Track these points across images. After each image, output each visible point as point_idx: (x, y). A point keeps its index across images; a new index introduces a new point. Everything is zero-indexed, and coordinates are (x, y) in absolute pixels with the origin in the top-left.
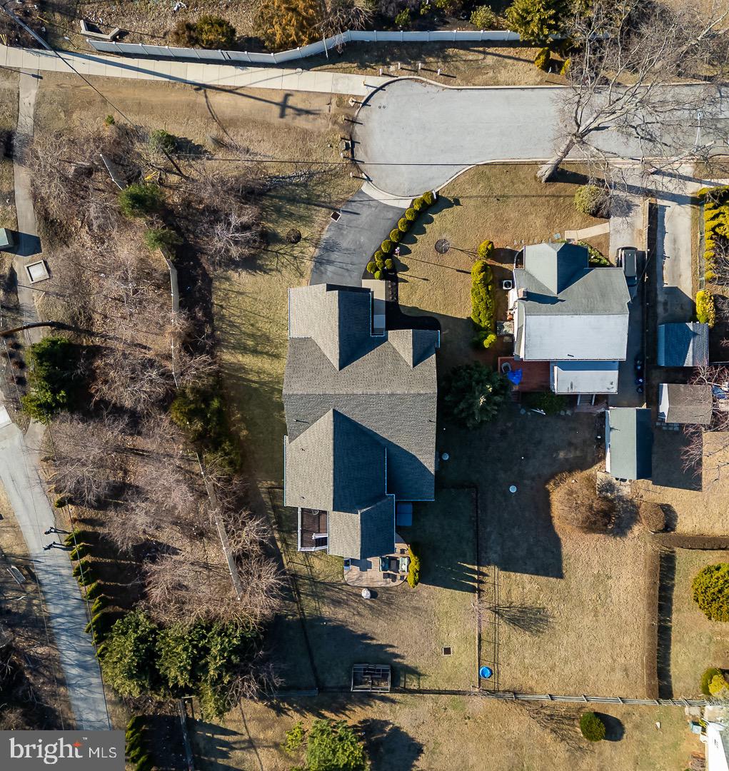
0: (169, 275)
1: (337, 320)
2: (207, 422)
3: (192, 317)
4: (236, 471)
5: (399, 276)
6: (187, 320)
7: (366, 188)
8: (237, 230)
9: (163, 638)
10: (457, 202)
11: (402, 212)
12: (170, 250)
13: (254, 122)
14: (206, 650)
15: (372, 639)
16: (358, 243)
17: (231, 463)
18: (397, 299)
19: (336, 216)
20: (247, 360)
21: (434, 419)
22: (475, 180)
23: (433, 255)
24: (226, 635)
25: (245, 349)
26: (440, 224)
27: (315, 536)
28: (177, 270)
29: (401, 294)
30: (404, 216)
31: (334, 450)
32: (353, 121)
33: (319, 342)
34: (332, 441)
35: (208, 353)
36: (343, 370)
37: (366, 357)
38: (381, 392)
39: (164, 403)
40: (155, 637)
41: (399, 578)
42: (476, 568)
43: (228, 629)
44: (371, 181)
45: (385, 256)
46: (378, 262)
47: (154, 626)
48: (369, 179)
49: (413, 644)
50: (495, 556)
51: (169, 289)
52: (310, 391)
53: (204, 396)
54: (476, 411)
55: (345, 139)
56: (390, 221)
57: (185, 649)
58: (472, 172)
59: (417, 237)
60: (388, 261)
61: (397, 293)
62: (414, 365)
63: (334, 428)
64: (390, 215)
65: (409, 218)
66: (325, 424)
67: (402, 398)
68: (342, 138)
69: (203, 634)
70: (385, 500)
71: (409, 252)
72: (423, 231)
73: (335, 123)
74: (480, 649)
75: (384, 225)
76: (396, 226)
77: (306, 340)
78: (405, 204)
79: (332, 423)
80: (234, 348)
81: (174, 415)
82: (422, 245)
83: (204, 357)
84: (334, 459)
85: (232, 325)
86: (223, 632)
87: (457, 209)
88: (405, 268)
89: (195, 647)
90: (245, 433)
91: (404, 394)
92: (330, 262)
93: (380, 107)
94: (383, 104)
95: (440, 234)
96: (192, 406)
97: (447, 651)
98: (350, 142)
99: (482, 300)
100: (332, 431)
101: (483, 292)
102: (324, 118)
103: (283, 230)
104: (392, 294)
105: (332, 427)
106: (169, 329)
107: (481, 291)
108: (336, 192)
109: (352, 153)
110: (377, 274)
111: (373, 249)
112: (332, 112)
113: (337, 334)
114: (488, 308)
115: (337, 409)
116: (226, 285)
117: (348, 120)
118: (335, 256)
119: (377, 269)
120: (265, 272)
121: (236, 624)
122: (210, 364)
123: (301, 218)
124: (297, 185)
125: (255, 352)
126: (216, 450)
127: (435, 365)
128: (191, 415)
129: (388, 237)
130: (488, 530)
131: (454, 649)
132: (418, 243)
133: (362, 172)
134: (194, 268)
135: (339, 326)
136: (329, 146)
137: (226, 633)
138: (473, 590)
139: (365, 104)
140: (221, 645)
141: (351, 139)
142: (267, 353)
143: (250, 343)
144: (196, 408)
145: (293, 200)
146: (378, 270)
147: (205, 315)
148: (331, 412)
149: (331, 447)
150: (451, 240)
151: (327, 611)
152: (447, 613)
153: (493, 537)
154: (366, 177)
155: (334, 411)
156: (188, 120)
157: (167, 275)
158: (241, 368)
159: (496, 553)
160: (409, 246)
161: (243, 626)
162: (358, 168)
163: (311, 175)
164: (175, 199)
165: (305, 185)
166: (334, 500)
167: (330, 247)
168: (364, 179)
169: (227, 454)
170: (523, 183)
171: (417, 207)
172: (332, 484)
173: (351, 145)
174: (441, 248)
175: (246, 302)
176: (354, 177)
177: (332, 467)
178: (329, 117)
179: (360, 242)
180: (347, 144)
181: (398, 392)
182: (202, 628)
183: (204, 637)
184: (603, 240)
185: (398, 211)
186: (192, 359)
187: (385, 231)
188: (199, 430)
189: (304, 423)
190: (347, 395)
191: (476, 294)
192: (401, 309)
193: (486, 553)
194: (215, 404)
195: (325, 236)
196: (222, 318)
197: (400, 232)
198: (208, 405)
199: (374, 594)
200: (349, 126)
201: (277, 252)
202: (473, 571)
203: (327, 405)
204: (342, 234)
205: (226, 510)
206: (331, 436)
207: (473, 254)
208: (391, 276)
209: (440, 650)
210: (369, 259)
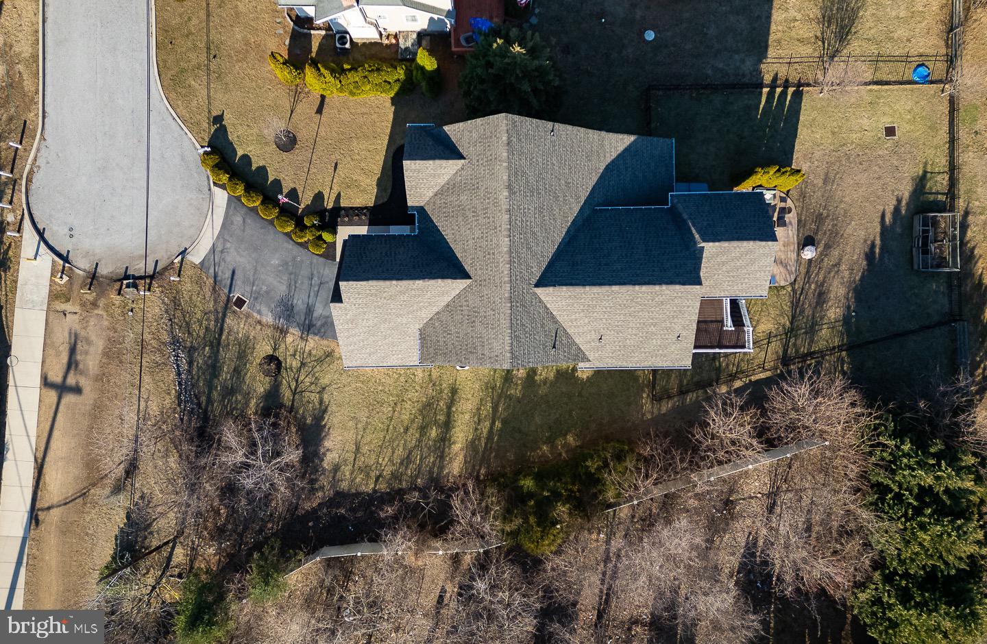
0: (329, 560)
1: (388, 283)
2: (556, 496)
3: (393, 524)
4: (632, 450)
5: (330, 206)
6: (396, 531)
7: (196, 257)
8: (254, 453)
9: (902, 562)
10: (218, 119)
11: (233, 201)
12: (288, 560)
13: (91, 430)
14: (925, 493)
15: (873, 245)
16: (281, 268)
17: (619, 458)
18: (366, 208)
19: (240, 303)
20: (461, 436)
21: (550, 125)
22: (184, 91)
23: (299, 155)
24: (894, 462)
25: (444, 440)
26: (252, 144)
27: (729, 325)
28: (322, 547)
29: (358, 201)
30: (239, 198)
31: (601, 284)
32: (93, 276)
33: (426, 314)
34: (588, 288)
35: (449, 497)
36: (471, 274)
37: (449, 238)
38: (505, 207)
39: (528, 564)
40: (900, 576)
41: (783, 205)
42: (766, 90)
43: (883, 459)
44: (186, 249)
45: (301, 226)
46: (308, 236)
47: (877, 576)
48: (183, 253)
49: (882, 182)
50: (748, 63)
51: (352, 560)
52: (505, 323)
53: (515, 502)
54: (536, 62)
55: (120, 289)
56: (249, 221)
57: (923, 527)
58: (173, 95)
59: (271, 178)
60: (307, 222)
61: (357, 208)
62: (461, 157)
63: (566, 285)
64: (238, 219)
65: (240, 190)
66: (558, 300)
67: (515, 173)
68: (119, 294)
69: (893, 499)
70: (680, 207)
71: (293, 191)
72: (262, 170)
73: (94, 304)
74: (887, 83)
75: (253, 229)
76: (254, 210)
77: (423, 336)
78: (221, 196)
79: (557, 288)
80: (442, 457)
81: (546, 548)
82: (283, 170)
83: (456, 503)
84: (616, 284)
85: (407, 460)
86: (890, 467)
87: (228, 121)
88: (319, 197)
89: (918, 511)
90: (570, 439)
91: (509, 168)
92: (309, 310)
93: (71, 236)
94: (66, 231)
95: (266, 144)
96: (532, 520)
97: (890, 131)
98: (125, 282)
99: (365, 77)
100: (571, 288)
101: (353, 77)
102: (87, 322)
103: (259, 384)
104: (357, 215)
105: (564, 288)
106: (410, 560)
107: (352, 80)
108: (200, 302)
109: (141, 278)
110: (327, 237)
111: (290, 246)
112: (77, 309)
113: (411, 282)
114: (378, 70)
115: (534, 281)
116: (346, 470)
117: (91, 284)
118: (299, 303)
119: (320, 238)
120: (325, 411)
121: (871, 446)
122: (467, 493)
123: (242, 356)
124: (190, 363)
125: (447, 425)
126: (598, 481)
127: (461, 124)
128: (546, 522)
129: (271, 222)
130: (710, 72)
131: (887, 121)
132: (281, 177)
133: (172, 263)
134: (317, 519)
135: (398, 279)
136: (130, 314)
137: (890, 462)
138: (798, 95)
139: (66, 259)
140: (913, 470)
141: (121, 280)
142: (449, 407)
143: (434, 433)
144: (535, 514)
145: (214, 368)
146: (321, 236)
147: (391, 502)
148: (539, 291)
149: (596, 289)
150: (276, 126)
151: (834, 312)
152: (833, 133)
153: (721, 66)
154: (180, 257)
155: (537, 285)
156: (87, 534)
157: (330, 563)
158: (472, 446)
159: (743, 61)
160: (285, 191)
161: (878, 435)
162: (165, 269)
163: (175, 341)
164: (210, 553)
165: (191, 351)
166: (684, 284)
167: (287, 310)
168: (182, 259)
169: (606, 465)
171: (225, 178)
172: (657, 288)
173: (128, 279)
174: (288, 143)
175: (372, 440)
176: (179, 276)
177: (630, 288)
178: (85, 314)
179: (279, 265)
180: (128, 286)
181: (505, 178)
182: (882, 500)
183: (898, 497)
185: (232, 208)
186: (459, 522)
187: (261, 228)
188: (570, 509)
189: (558, 338)
190: (510, 262)
191: (357, 88)
192: (381, 202)
193: (744, 76)
194: (528, 483)
195: (268, 318)
196: (395, 476)
197: (263, 203)
198: (531, 495)
199: (808, 241)
200: (100, 284)
201: (294, 394)
202: (771, 95)
203: (528, 297)
204: (267, 293)
205: (695, 466)
206: (578, 290)
207: (297, 93)
208: (330, 218)
209: (889, 142)
210: (304, 251)
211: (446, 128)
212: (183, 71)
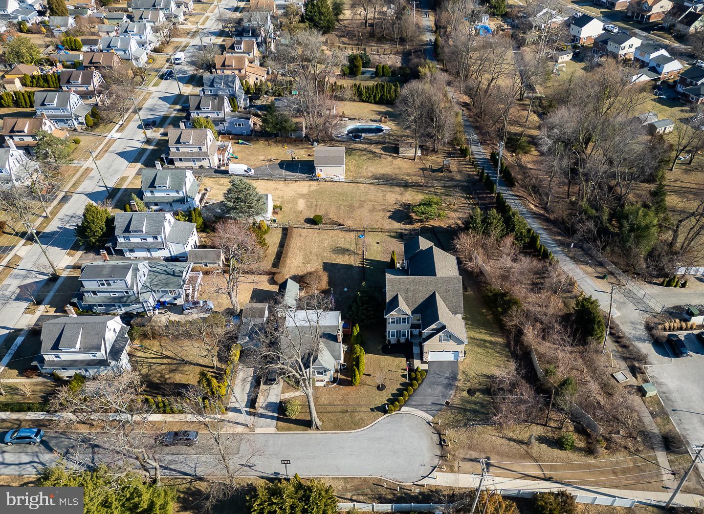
5: (407, 372)
7: (430, 418)
10: (372, 410)
11: (406, 403)
13: (508, 457)
16: (432, 388)
18: (407, 360)
19: (447, 403)
20: (488, 338)
22: (361, 421)
23: (387, 384)
25: (491, 342)
26: (382, 398)
29: (405, 363)
30: (406, 401)
32: (441, 457)
36: (434, 291)
44: (427, 421)
45: (416, 379)
46: (419, 377)
48: (428, 423)
55: (446, 446)
56: (414, 399)
58: (363, 425)
59: (396, 392)
61: (407, 363)
62: (397, 295)
64: (413, 403)
68: (448, 446)
71: (401, 384)
72: (392, 394)
73: (454, 455)
75: (417, 398)
76: (410, 396)
78: (404, 409)
80: (497, 343)
82: (393, 388)
85: (500, 353)
87: (373, 406)
88: (404, 376)
90: (484, 311)
92: (448, 378)
93: (424, 465)
94: (422, 467)
95: (382, 393)
97: (378, 243)
102: (461, 457)
103: (478, 396)
104: (410, 363)
108: (449, 415)
109: (440, 438)
111: (423, 385)
112: (456, 462)
117: (445, 457)
118: (446, 381)
120: (485, 375)
123: (469, 402)
124: (474, 420)
125: (485, 341)
129: (414, 390)
132: (395, 389)
133: (432, 426)
136: (456, 442)
139: (435, 468)
141: (442, 447)
142: (478, 340)
143: (488, 345)
145: (475, 412)
146: (419, 373)
150: (374, 391)
152: (378, 253)
154: (430, 423)
158: (491, 335)
160: (401, 387)
162: (436, 430)
163: (465, 425)
165: (469, 420)
167: (449, 386)
168: (432, 423)
170: (331, 419)
171: (397, 407)
173: (442, 443)
174: (382, 386)
175: (494, 362)
176: (438, 424)
178: (458, 459)
180: (444, 443)
184: (286, 390)
185: (409, 404)
187: (416, 394)
192: (404, 354)
195: (453, 392)
196: (506, 356)
200: (444, 454)
201: (480, 385)
202: (366, 265)
204: (442, 393)
207: (362, 384)
208: (411, 371)
209: (381, 243)
210: (425, 380)
211: (387, 301)
212: (352, 422)
